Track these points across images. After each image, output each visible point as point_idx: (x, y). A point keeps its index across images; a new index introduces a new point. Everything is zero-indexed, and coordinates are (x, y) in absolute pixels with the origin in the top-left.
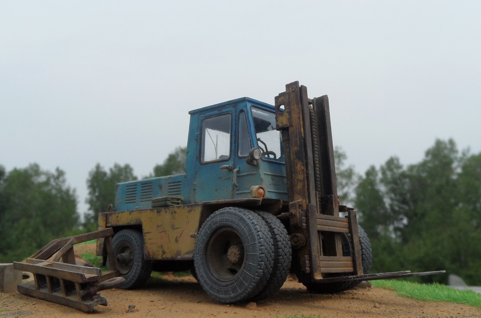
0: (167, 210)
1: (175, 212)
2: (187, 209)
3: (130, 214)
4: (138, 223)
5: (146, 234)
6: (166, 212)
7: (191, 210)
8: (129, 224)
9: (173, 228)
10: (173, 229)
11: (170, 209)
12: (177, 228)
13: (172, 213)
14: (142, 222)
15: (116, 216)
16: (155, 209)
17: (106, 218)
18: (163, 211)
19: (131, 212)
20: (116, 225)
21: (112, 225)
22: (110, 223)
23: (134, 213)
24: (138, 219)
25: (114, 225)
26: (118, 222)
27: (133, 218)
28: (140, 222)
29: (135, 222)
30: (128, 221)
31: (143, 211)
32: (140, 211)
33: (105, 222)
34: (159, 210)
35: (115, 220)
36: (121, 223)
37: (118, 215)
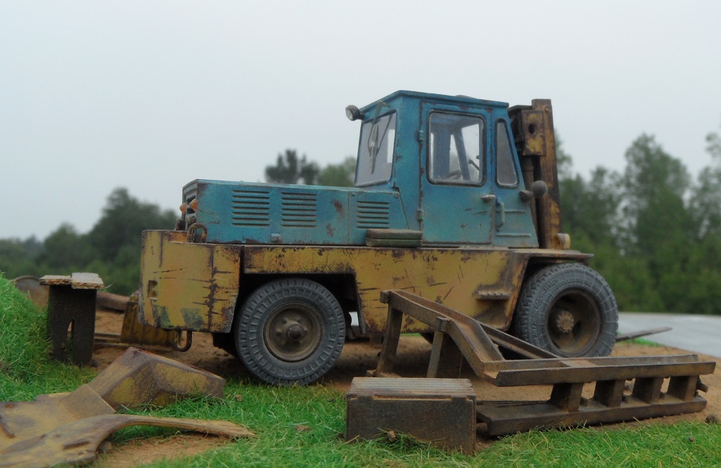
0: (416, 253)
1: (436, 259)
3: (320, 254)
4: (344, 270)
5: (367, 292)
6: (414, 257)
7: (469, 258)
8: (318, 272)
9: (431, 282)
10: (431, 285)
11: (424, 252)
12: (440, 283)
13: (428, 260)
14: (356, 271)
15: (275, 254)
16: (387, 250)
17: (242, 256)
18: (408, 255)
19: (323, 249)
20: (275, 272)
21: (263, 271)
22: (255, 268)
23: (330, 252)
24: (345, 263)
25: (268, 272)
26: (284, 266)
27: (331, 262)
28: (350, 269)
29: (334, 269)
30: (315, 266)
31: (357, 252)
32: (349, 251)
33: (238, 265)
34: (396, 252)
35: (273, 263)
36: (293, 269)
37: (282, 253)
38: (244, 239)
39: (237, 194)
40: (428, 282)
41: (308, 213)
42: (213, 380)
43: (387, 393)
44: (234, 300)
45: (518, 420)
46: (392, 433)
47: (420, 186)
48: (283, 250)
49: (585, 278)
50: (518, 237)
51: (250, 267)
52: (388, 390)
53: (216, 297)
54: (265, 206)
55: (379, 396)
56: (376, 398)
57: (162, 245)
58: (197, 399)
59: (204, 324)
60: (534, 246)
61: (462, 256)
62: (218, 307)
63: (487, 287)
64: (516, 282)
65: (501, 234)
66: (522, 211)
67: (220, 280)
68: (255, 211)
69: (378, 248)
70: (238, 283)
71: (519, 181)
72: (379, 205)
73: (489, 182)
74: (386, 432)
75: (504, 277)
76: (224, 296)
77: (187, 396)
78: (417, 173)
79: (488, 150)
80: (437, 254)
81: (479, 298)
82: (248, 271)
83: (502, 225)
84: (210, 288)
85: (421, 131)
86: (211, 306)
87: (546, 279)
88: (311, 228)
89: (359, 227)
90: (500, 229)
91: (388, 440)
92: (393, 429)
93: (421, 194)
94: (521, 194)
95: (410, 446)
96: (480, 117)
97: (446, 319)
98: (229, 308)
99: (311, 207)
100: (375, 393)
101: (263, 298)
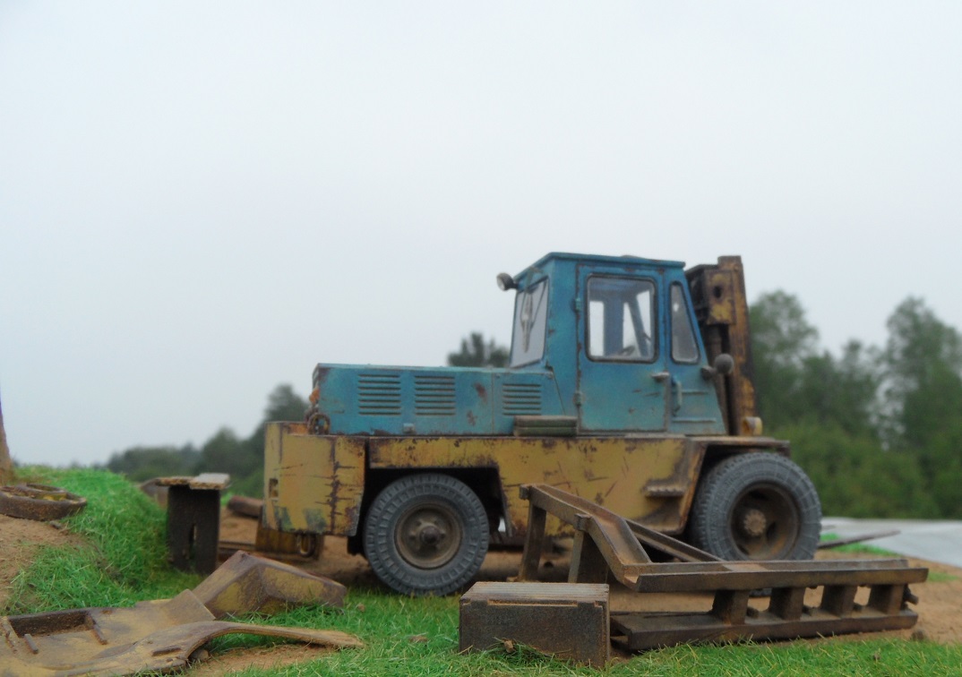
0: (571, 443)
1: (594, 449)
2: (624, 445)
3: (457, 445)
4: (485, 463)
5: (512, 488)
6: (569, 447)
7: (635, 448)
8: (455, 466)
9: (589, 476)
10: (590, 480)
11: (580, 442)
12: (600, 478)
13: (585, 450)
14: (499, 464)
15: (404, 447)
16: (536, 440)
17: (367, 448)
18: (560, 446)
19: (460, 440)
20: (406, 466)
21: (391, 465)
22: (382, 462)
23: (469, 443)
24: (486, 456)
25: (397, 467)
26: (415, 460)
27: (469, 453)
28: (492, 462)
29: (473, 463)
30: (452, 459)
31: (500, 442)
32: (491, 442)
33: (362, 459)
34: (547, 442)
35: (403, 456)
36: (425, 462)
37: (413, 445)
38: (372, 430)
39: (363, 378)
40: (586, 476)
41: (446, 399)
42: (331, 588)
43: (504, 598)
44: (359, 499)
45: (667, 632)
46: (509, 643)
47: (578, 364)
48: (414, 441)
49: (777, 469)
50: (699, 422)
51: (376, 461)
52: (508, 595)
53: (339, 495)
54: (396, 392)
55: (495, 601)
56: (492, 604)
57: (281, 438)
58: (312, 607)
59: (326, 526)
60: (720, 433)
61: (627, 445)
62: (341, 506)
63: (658, 482)
64: (692, 475)
65: (678, 419)
66: (704, 391)
67: (343, 476)
68: (384, 398)
69: (525, 438)
70: (363, 479)
71: (699, 355)
72: (528, 388)
73: (663, 357)
74: (503, 642)
75: (678, 469)
76: (348, 495)
77: (300, 604)
78: (574, 349)
79: (661, 319)
80: (594, 442)
81: (648, 494)
82: (373, 465)
83: (678, 409)
84: (332, 485)
85: (578, 300)
86: (334, 507)
87: (728, 470)
88: (449, 417)
89: (506, 414)
90: (678, 413)
91: (505, 651)
92: (511, 638)
93: (579, 374)
94: (703, 371)
95: (530, 658)
96: (650, 281)
97: (585, 516)
98: (355, 508)
99: (450, 392)
100: (491, 597)
101: (393, 498)
